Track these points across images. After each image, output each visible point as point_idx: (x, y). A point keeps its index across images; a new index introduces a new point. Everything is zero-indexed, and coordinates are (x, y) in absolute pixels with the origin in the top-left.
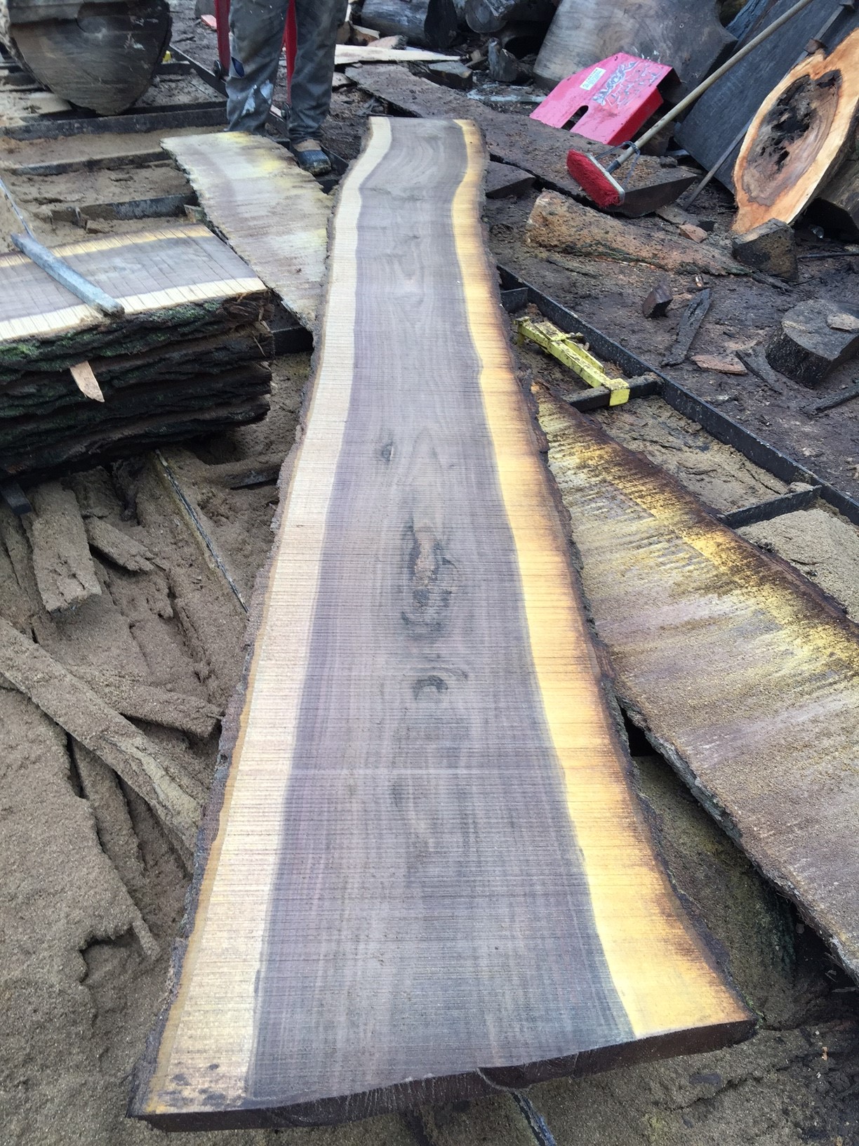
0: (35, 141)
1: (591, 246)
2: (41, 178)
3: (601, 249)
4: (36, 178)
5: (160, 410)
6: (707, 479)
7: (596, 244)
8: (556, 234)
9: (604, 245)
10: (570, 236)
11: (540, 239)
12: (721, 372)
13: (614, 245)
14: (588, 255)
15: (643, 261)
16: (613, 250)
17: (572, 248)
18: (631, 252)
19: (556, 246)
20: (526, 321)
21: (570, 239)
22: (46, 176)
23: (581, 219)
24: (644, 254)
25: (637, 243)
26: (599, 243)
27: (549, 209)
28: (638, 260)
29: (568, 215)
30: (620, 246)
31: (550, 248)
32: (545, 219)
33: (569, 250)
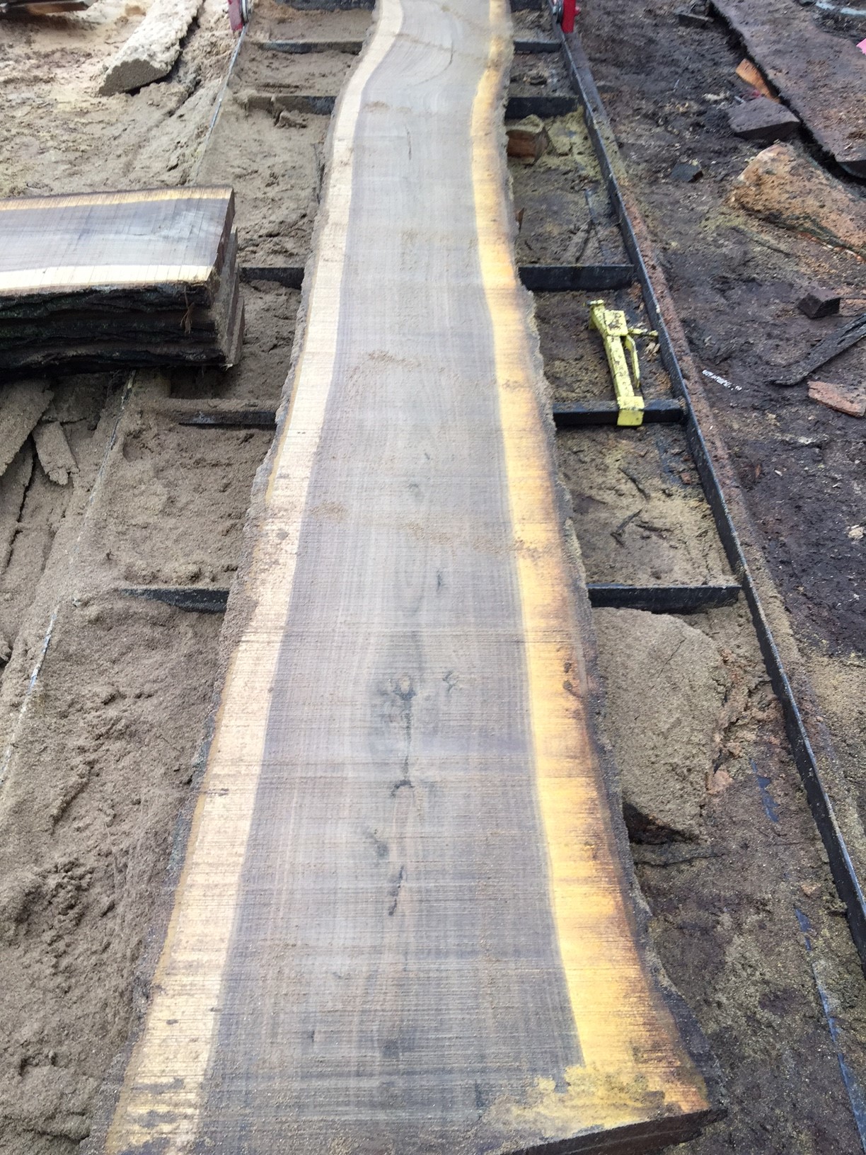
0: (311, 12)
1: (798, 218)
2: (284, 55)
3: (808, 225)
4: (280, 54)
5: (106, 338)
6: (654, 538)
7: (805, 218)
8: (764, 197)
9: (814, 221)
10: (779, 202)
11: (745, 200)
12: (831, 408)
13: (824, 223)
14: (791, 228)
15: (850, 248)
16: (822, 228)
17: (776, 218)
18: (840, 235)
19: (759, 211)
20: (597, 305)
21: (777, 206)
22: (291, 53)
23: (801, 184)
24: (854, 240)
25: (851, 225)
26: (807, 217)
27: (769, 166)
28: (844, 247)
29: (788, 177)
30: (830, 226)
31: (751, 212)
32: (759, 178)
33: (772, 219)
